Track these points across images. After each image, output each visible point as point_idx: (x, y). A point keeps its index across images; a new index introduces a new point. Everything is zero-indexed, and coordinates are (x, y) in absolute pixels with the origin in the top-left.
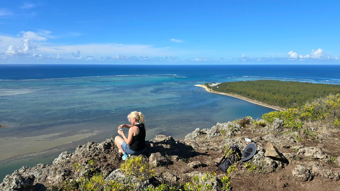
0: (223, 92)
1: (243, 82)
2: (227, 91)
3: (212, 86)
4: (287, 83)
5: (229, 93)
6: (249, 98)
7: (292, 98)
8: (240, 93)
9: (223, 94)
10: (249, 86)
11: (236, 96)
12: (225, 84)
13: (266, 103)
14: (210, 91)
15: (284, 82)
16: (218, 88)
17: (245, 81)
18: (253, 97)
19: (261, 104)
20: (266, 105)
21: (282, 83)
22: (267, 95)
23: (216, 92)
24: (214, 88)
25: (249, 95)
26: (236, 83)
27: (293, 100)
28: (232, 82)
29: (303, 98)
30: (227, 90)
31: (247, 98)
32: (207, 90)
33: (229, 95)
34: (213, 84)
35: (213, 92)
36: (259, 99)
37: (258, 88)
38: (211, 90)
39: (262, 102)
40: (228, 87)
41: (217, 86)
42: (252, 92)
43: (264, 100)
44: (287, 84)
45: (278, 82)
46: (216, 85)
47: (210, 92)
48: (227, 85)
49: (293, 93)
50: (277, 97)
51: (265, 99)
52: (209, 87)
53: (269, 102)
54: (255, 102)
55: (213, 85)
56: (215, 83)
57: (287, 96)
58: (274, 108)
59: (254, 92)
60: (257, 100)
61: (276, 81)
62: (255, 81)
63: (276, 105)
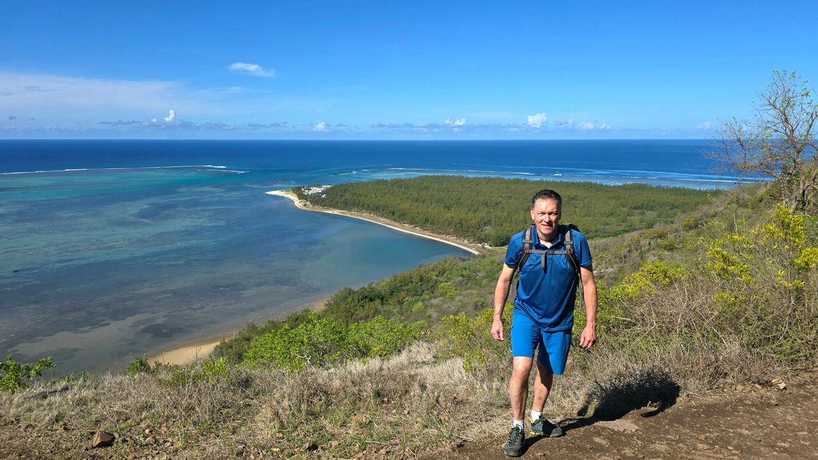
0: (336, 207)
1: (384, 182)
2: (346, 205)
3: (310, 192)
4: (477, 182)
5: (349, 210)
6: (394, 220)
7: (483, 215)
8: (376, 209)
9: (336, 212)
10: (397, 191)
11: (366, 217)
12: (343, 189)
13: (428, 230)
14: (305, 205)
15: (472, 180)
16: (324, 199)
17: (389, 179)
18: (400, 217)
19: (418, 233)
20: (429, 235)
21: (469, 183)
22: (433, 211)
23: (319, 209)
24: (315, 200)
25: (393, 213)
26: (367, 184)
27: (486, 220)
28: (357, 184)
29: (505, 214)
30: (346, 203)
31: (388, 221)
32: (298, 203)
33: (349, 215)
34: (314, 188)
35: (310, 207)
36: (413, 222)
37: (415, 195)
38: (308, 203)
39: (422, 227)
40: (347, 195)
41: (322, 194)
42: (402, 206)
43: (425, 223)
44: (478, 185)
45: (460, 179)
46: (319, 190)
47: (305, 208)
48: (345, 191)
49: (486, 204)
50: (452, 215)
51: (427, 220)
52: (301, 196)
53: (434, 227)
54: (405, 229)
55: (315, 190)
56: (319, 186)
57: (475, 212)
58: (445, 240)
59: (406, 206)
60: (411, 223)
61: (456, 178)
62: (410, 180)
63: (448, 234)
